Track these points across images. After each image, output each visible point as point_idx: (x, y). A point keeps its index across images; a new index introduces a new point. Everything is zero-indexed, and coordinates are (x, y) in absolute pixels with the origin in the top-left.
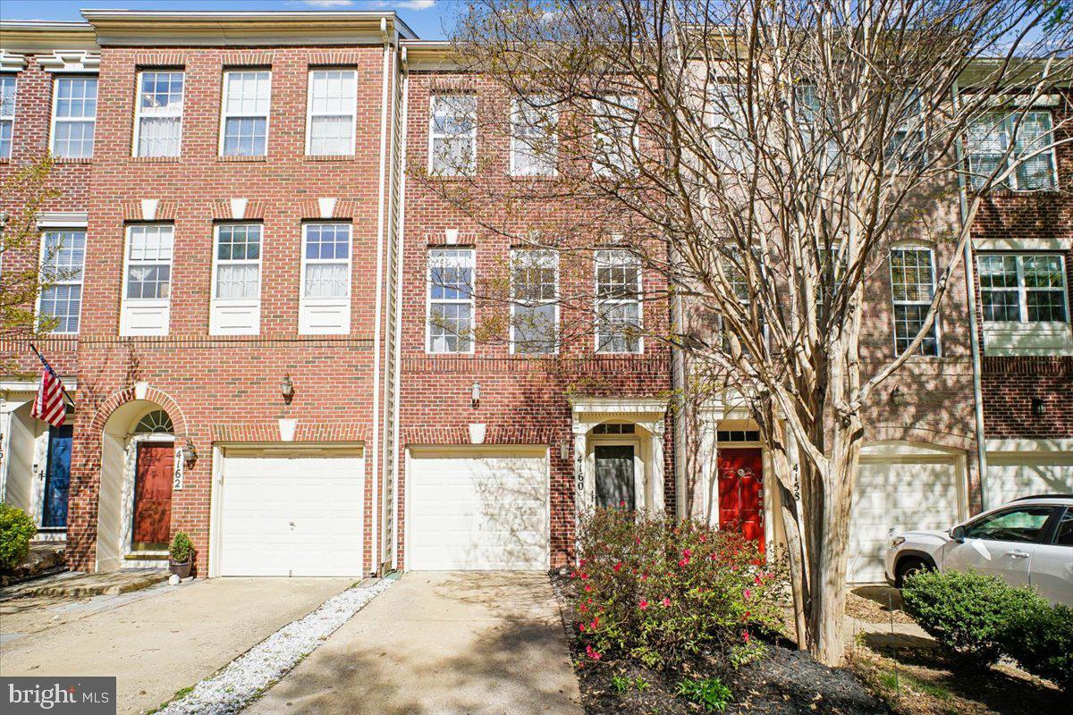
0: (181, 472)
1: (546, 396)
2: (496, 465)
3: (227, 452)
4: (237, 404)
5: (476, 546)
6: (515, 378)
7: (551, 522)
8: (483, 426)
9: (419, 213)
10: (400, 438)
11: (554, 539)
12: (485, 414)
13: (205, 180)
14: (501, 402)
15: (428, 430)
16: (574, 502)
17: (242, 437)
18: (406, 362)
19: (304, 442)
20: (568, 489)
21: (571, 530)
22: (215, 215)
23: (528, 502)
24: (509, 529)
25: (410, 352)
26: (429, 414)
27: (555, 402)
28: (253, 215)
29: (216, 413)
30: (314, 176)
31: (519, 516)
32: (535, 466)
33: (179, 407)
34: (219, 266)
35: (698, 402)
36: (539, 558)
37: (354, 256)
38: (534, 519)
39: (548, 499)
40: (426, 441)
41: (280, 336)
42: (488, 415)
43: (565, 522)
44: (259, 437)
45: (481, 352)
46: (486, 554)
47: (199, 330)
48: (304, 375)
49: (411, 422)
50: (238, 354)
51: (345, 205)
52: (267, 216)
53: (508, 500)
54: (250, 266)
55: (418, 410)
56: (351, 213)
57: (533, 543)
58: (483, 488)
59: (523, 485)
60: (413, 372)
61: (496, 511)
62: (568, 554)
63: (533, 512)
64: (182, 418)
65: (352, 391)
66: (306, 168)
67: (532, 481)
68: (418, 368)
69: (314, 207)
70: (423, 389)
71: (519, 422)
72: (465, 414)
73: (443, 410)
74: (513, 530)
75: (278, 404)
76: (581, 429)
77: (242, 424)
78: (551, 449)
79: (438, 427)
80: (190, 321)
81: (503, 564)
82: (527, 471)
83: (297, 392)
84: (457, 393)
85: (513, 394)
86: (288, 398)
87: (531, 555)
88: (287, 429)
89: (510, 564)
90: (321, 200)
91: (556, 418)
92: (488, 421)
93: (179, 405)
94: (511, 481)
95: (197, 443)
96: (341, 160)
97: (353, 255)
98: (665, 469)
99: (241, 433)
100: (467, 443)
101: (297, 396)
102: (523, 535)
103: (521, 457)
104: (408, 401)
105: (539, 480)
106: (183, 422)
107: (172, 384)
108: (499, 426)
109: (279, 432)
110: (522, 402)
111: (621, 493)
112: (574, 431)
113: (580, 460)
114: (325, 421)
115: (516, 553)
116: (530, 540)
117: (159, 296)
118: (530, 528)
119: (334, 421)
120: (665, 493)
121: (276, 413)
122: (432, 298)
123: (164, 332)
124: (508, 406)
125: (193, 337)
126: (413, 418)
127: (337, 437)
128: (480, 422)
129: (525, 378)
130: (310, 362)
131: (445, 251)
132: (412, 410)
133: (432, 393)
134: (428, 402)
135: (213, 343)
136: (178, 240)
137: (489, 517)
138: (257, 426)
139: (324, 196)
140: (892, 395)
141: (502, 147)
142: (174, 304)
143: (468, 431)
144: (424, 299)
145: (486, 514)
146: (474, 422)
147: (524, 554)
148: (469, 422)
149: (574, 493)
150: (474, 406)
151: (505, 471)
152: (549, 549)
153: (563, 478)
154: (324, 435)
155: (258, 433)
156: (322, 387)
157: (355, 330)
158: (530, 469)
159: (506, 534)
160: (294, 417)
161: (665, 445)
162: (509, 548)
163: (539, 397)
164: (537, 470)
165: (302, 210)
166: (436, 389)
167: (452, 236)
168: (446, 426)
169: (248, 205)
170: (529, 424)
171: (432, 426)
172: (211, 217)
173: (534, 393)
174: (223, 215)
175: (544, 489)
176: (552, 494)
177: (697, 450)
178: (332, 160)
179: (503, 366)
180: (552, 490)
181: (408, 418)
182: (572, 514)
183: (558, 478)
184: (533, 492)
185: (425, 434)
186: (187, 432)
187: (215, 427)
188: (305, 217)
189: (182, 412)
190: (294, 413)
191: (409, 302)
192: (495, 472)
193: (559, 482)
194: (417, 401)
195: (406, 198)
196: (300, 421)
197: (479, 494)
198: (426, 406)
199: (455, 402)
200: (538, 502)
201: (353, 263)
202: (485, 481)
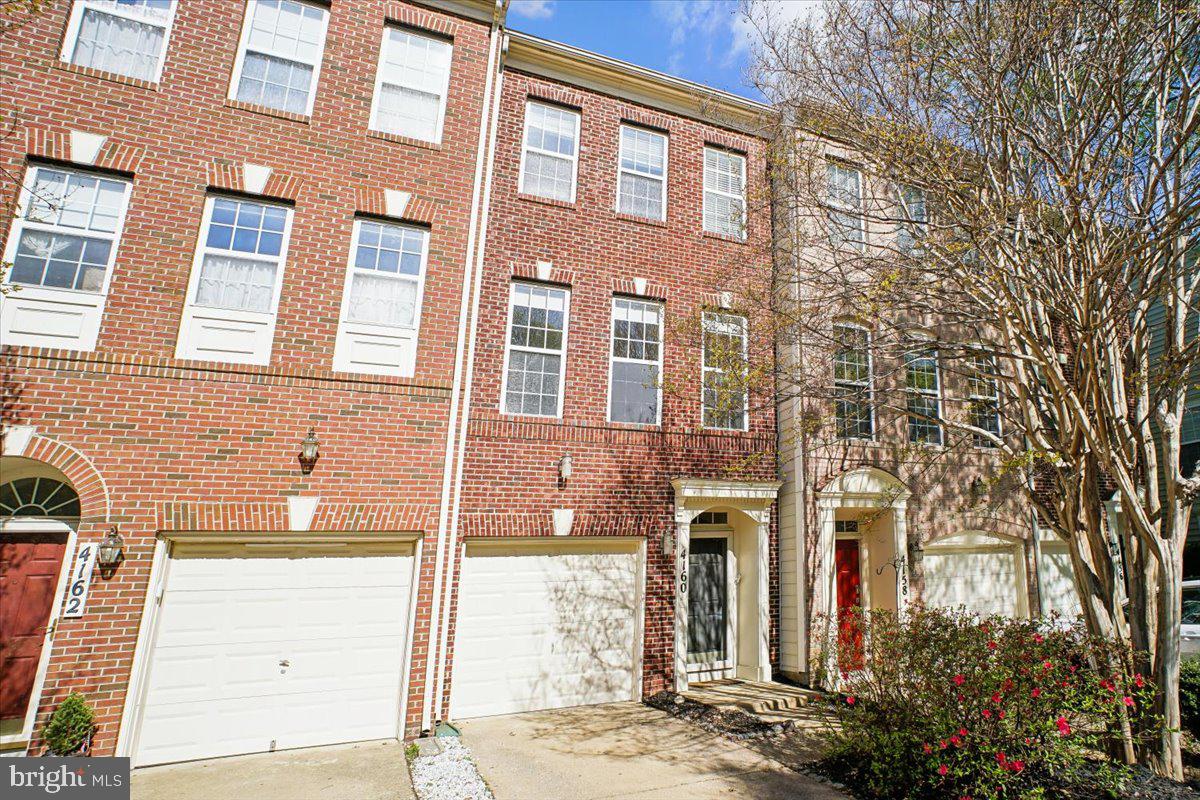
0: (86, 586)
1: (646, 476)
2: (577, 564)
3: (177, 549)
4: (214, 471)
5: (545, 676)
6: (612, 452)
7: (646, 636)
8: (570, 512)
9: (504, 235)
10: (459, 528)
11: (649, 657)
12: (574, 497)
13: (199, 127)
14: (594, 481)
15: (498, 517)
16: (673, 608)
17: (217, 523)
18: (474, 424)
19: (327, 533)
20: (667, 593)
21: (670, 645)
22: (212, 180)
23: (614, 611)
24: (589, 648)
25: (479, 410)
26: (500, 495)
27: (657, 483)
28: (280, 192)
29: (174, 484)
30: (381, 158)
31: (602, 630)
32: (624, 565)
33: (98, 472)
34: (207, 256)
35: (818, 487)
36: (624, 686)
37: (429, 274)
38: (621, 633)
39: (643, 605)
40: (494, 531)
41: (305, 371)
42: (577, 499)
43: (663, 635)
44: (249, 524)
45: (572, 417)
46: (558, 686)
47: (160, 348)
48: (337, 430)
49: (474, 505)
50: (227, 392)
51: (422, 204)
52: (300, 198)
53: (590, 609)
54: (261, 263)
55: (485, 489)
56: (430, 217)
57: (618, 664)
58: (560, 594)
59: (609, 589)
60: (483, 438)
61: (575, 626)
62: (666, 676)
63: (620, 625)
64: (102, 490)
65: (410, 458)
66: (370, 146)
67: (620, 585)
68: (489, 432)
69: (377, 199)
70: (494, 461)
71: (614, 508)
72: (548, 496)
73: (519, 490)
74: (594, 650)
75: (288, 473)
76: (684, 517)
77: (221, 503)
78: (648, 543)
79: (512, 512)
80: (142, 333)
81: (580, 697)
82: (615, 571)
83: (324, 456)
84: (539, 469)
85: (609, 472)
86: (308, 465)
87: (615, 682)
88: (301, 512)
89: (588, 696)
90: (388, 192)
91: (658, 503)
92: (577, 505)
93: (100, 468)
94: (595, 585)
95: (126, 534)
96: (424, 147)
97: (427, 272)
98: (771, 564)
99: (217, 518)
100: (548, 534)
101: (324, 462)
102: (608, 656)
103: (607, 553)
104: (473, 477)
105: (629, 582)
106: (103, 497)
107: (88, 432)
108: (591, 512)
109: (286, 517)
110: (618, 482)
111: (710, 595)
112: (677, 519)
113: (683, 556)
114: (365, 501)
115: (596, 682)
116: (614, 662)
117: (79, 286)
118: (615, 646)
119: (379, 501)
120: (770, 593)
121: (283, 487)
122: (513, 343)
123: (87, 343)
124: (602, 487)
125: (145, 360)
126: (477, 500)
127: (383, 525)
128: (566, 507)
129: (624, 452)
130: (349, 413)
131: (532, 287)
132: (478, 489)
133: (506, 467)
134: (501, 478)
135: (183, 372)
136: (136, 207)
137: (565, 634)
138: (248, 507)
139: (392, 188)
140: (973, 484)
141: (608, 178)
142: (113, 302)
143: (551, 518)
144: (503, 343)
145: (561, 630)
146: (559, 507)
147: (606, 681)
148: (554, 507)
149: (674, 598)
150: (560, 486)
151: (588, 572)
152: (641, 673)
153: (663, 578)
154: (361, 521)
155: (248, 518)
156: (365, 451)
157: (422, 373)
158: (618, 568)
159: (584, 656)
160: (316, 494)
161: (771, 536)
162: (587, 675)
163: (639, 477)
164: (627, 569)
165: (359, 199)
166: (512, 462)
167: (544, 270)
168: (522, 511)
169: (272, 176)
170: (625, 510)
171: (503, 511)
172: (205, 182)
173: (633, 472)
174: (227, 183)
175: (637, 594)
176: (647, 599)
177: (817, 541)
178: (410, 144)
179: (599, 437)
180: (648, 594)
181: (469, 500)
182: (671, 624)
183: (657, 578)
184: (621, 598)
185: (493, 523)
186: (108, 515)
187: (168, 506)
188: (362, 209)
189: (103, 480)
190: (314, 487)
191: (483, 345)
192: (576, 572)
193: (657, 583)
194: (485, 478)
195: (490, 214)
196: (323, 500)
197: (553, 603)
198: (497, 484)
199: (537, 479)
200: (627, 611)
201: (427, 283)
202: (562, 586)
